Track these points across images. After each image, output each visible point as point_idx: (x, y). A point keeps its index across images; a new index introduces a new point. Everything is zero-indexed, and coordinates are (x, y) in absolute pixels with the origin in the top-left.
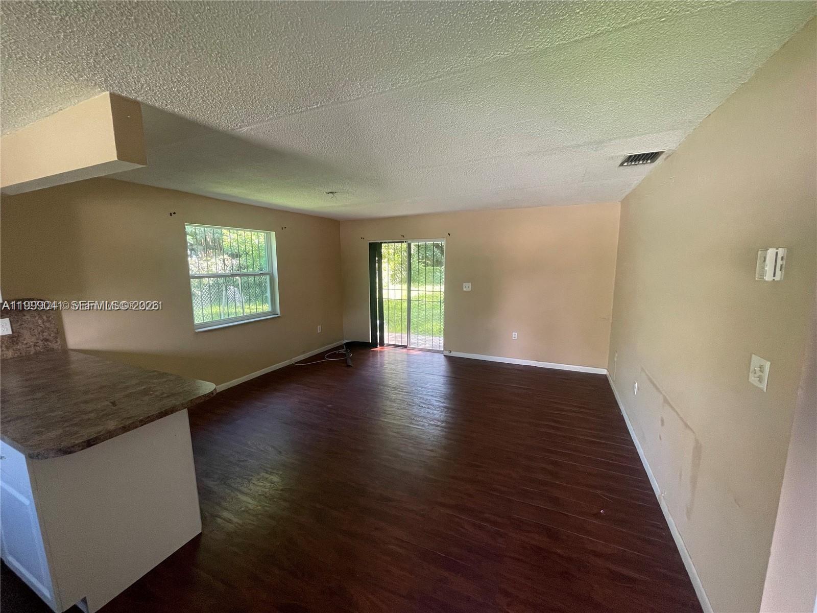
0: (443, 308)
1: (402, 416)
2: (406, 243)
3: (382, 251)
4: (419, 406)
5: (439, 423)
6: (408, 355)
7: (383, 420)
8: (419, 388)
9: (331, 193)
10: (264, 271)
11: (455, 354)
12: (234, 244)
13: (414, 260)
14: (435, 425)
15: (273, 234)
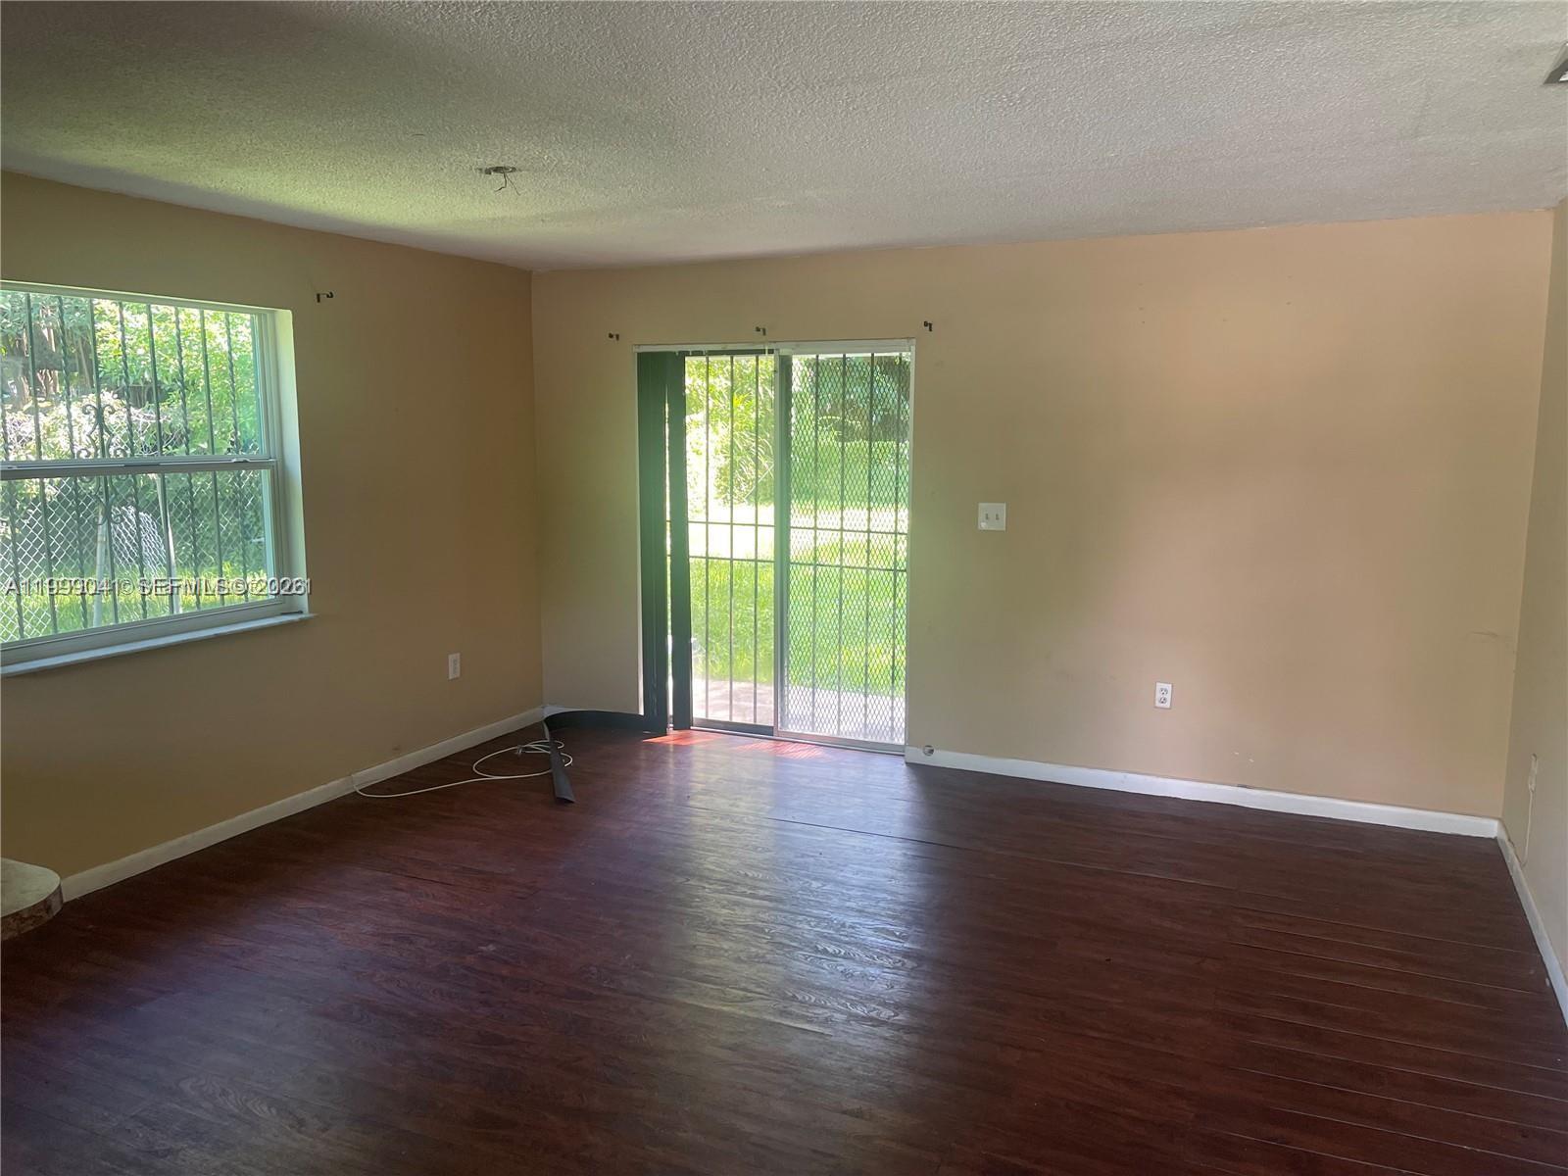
0: (902, 594)
1: (752, 987)
2: (772, 357)
3: (688, 381)
4: (817, 950)
5: (886, 1013)
6: (779, 761)
7: (681, 999)
8: (815, 884)
9: (497, 170)
10: (252, 455)
11: (946, 758)
12: (141, 351)
13: (802, 416)
14: (871, 1019)
15: (285, 318)
